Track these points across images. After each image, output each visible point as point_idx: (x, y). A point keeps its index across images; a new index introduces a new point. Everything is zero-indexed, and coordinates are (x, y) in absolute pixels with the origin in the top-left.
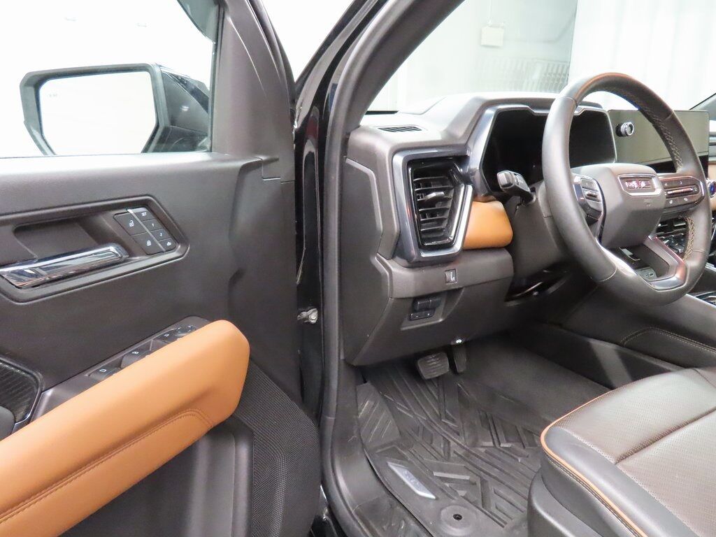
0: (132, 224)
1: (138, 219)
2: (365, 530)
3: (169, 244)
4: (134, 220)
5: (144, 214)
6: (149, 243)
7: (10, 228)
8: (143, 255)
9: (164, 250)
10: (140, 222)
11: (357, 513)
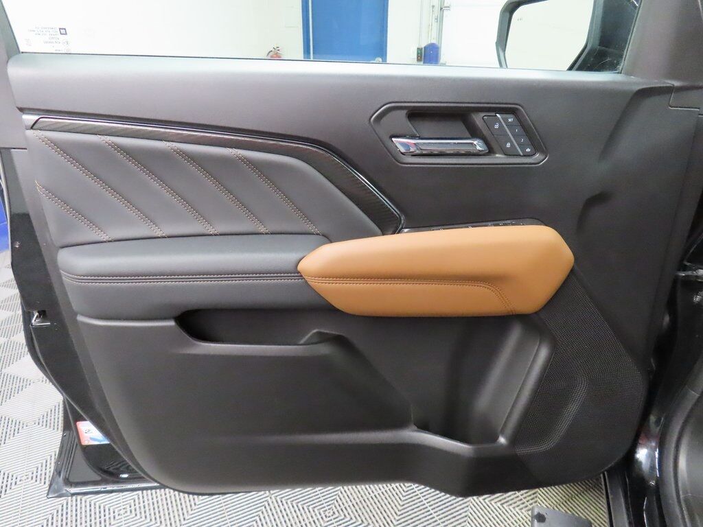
0: (497, 126)
1: (503, 123)
2: (687, 520)
3: (528, 150)
4: (500, 122)
5: (510, 120)
6: (508, 145)
7: (404, 112)
8: (502, 154)
9: (522, 154)
10: (505, 126)
11: (686, 500)
